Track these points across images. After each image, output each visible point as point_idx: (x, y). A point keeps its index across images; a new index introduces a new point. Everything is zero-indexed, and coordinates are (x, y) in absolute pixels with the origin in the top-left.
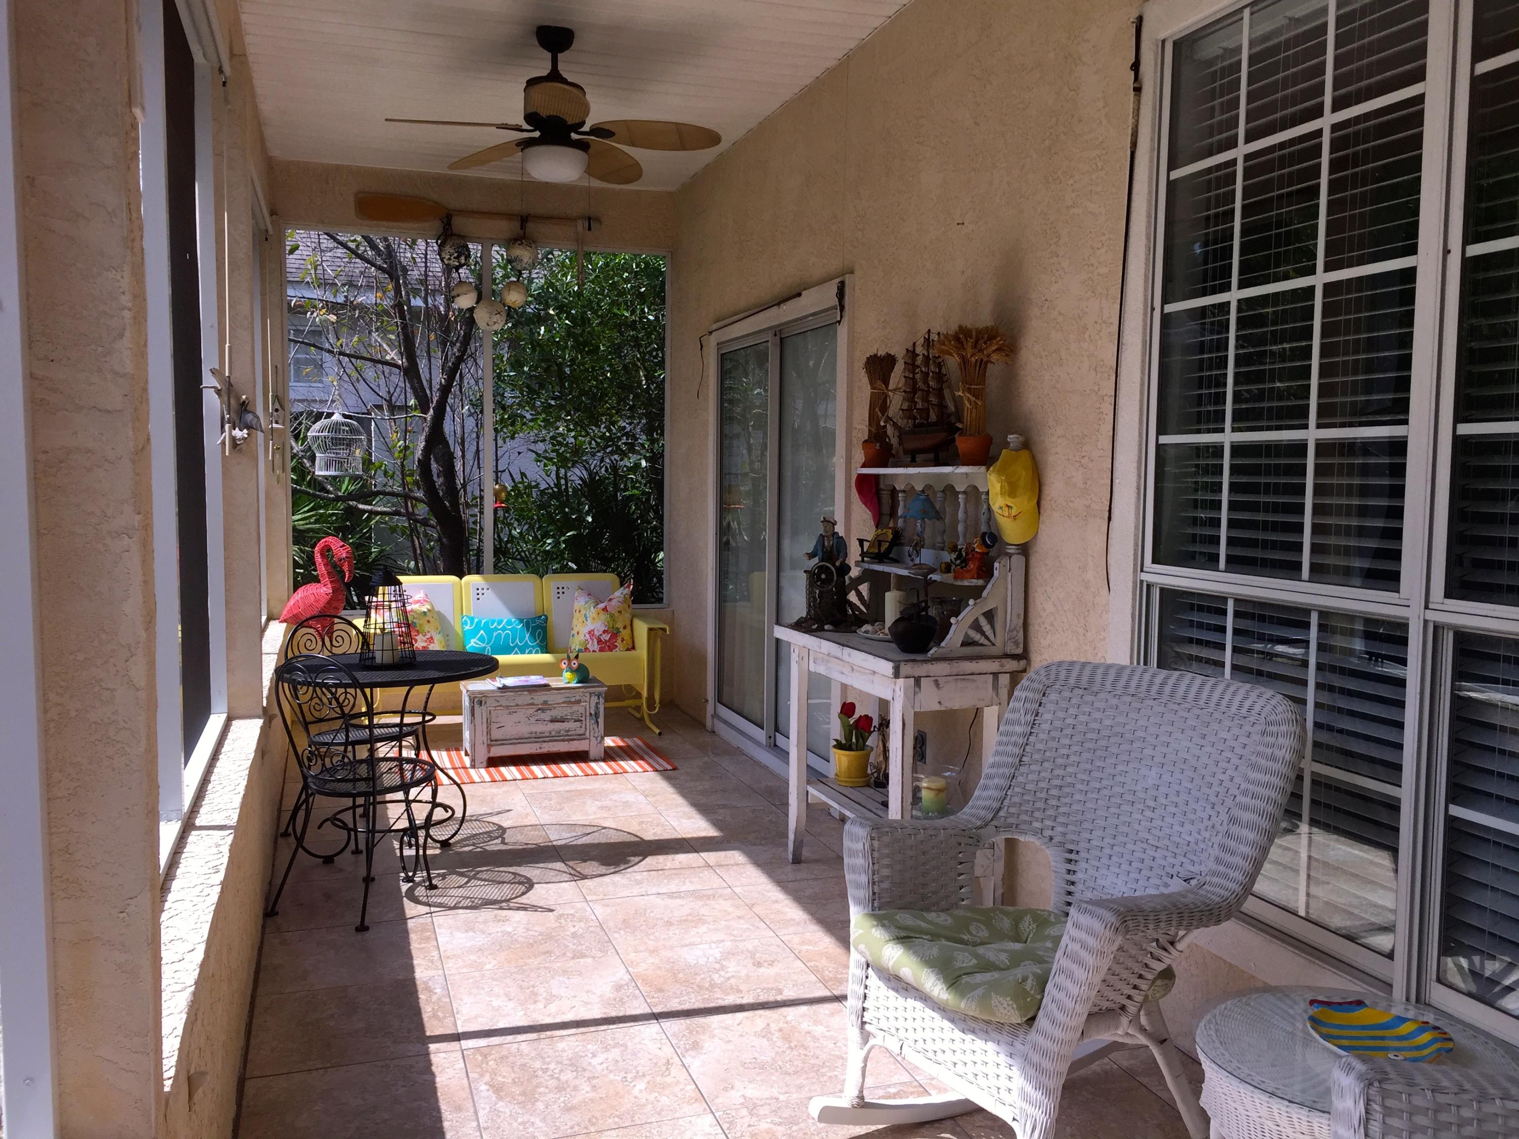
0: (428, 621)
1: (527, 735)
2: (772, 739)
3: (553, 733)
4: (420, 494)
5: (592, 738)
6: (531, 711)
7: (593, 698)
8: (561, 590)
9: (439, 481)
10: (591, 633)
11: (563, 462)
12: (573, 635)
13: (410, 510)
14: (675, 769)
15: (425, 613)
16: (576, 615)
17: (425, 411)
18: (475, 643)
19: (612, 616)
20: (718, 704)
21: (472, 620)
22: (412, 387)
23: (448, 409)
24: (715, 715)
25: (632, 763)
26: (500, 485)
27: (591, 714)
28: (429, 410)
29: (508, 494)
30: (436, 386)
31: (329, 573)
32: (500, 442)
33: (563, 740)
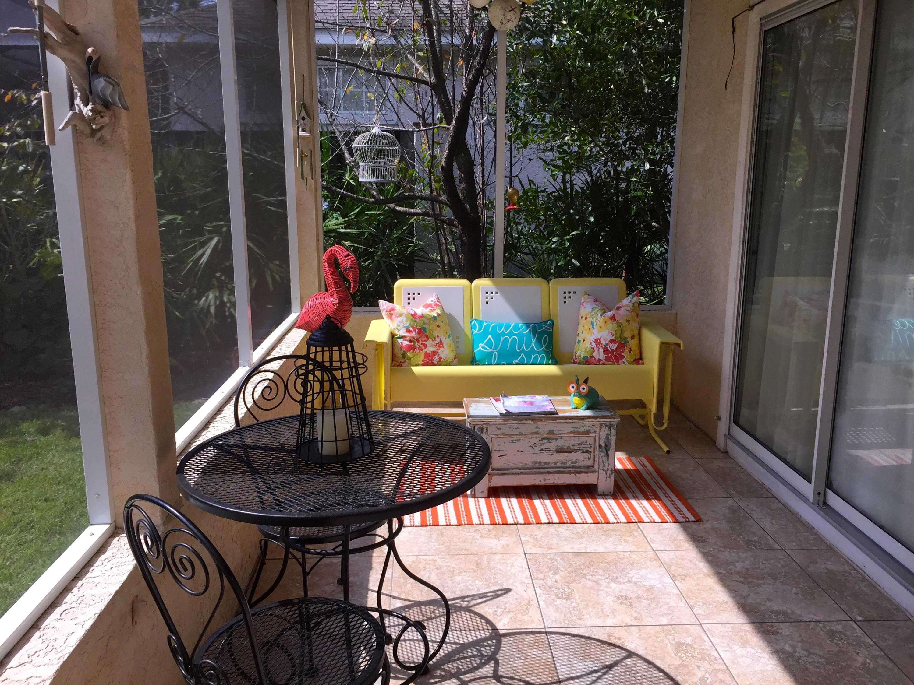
0: (438, 326)
1: (531, 465)
2: (822, 496)
3: (559, 464)
4: (443, 198)
5: (601, 471)
6: (536, 440)
7: (603, 429)
8: (567, 295)
9: (461, 186)
10: (597, 341)
11: (567, 169)
12: (579, 342)
13: (438, 211)
14: (698, 520)
15: (435, 318)
16: (583, 321)
17: (449, 123)
18: (483, 347)
19: (620, 325)
20: (733, 425)
21: (481, 323)
22: (440, 102)
23: (470, 122)
24: (729, 436)
25: (645, 503)
26: (513, 189)
27: (600, 446)
28: (452, 121)
29: (519, 198)
30: (458, 98)
31: (336, 283)
32: (514, 153)
33: (570, 473)
